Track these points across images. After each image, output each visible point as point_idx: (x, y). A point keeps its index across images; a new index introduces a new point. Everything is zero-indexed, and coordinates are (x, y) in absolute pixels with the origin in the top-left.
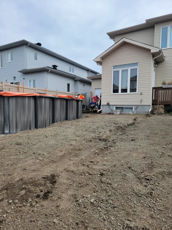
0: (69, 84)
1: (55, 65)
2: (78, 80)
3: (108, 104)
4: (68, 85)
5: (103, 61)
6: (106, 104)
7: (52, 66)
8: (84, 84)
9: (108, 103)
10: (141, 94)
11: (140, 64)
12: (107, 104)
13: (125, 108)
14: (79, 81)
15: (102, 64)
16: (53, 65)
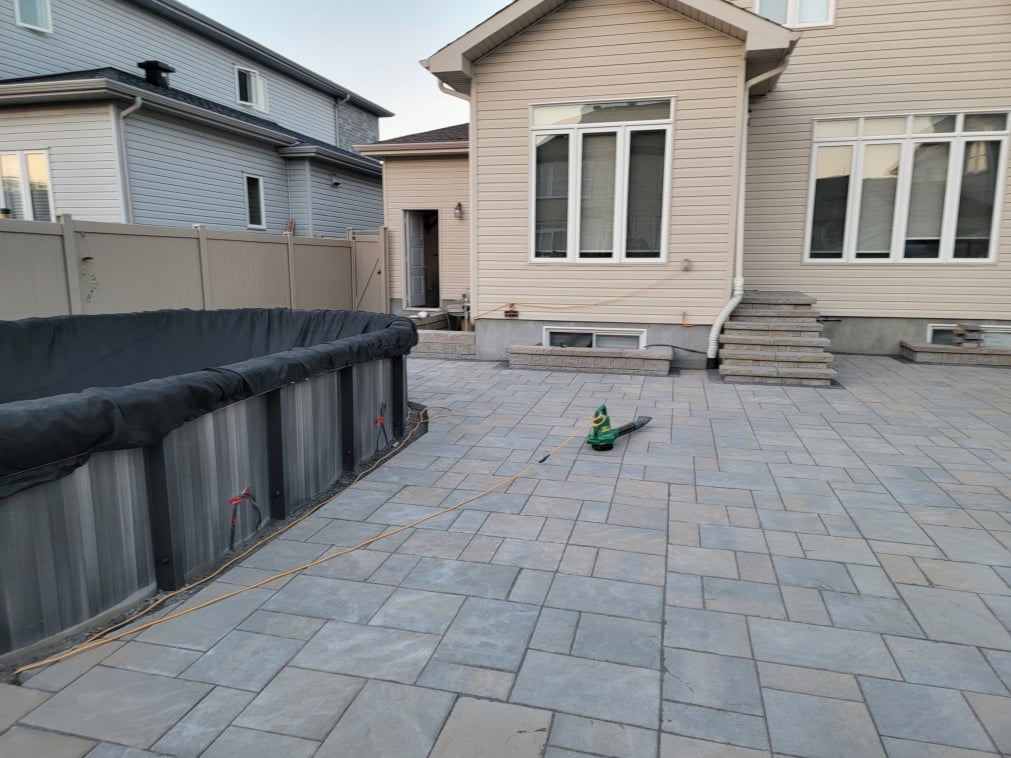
0: (257, 180)
1: (156, 63)
2: (303, 159)
3: (512, 314)
4: (253, 183)
5: (475, 74)
6: (501, 315)
7: (141, 65)
8: (335, 180)
9: (508, 309)
10: (686, 270)
11: (683, 105)
12: (504, 317)
13: (598, 336)
14: (311, 165)
15: (473, 91)
16: (142, 61)
